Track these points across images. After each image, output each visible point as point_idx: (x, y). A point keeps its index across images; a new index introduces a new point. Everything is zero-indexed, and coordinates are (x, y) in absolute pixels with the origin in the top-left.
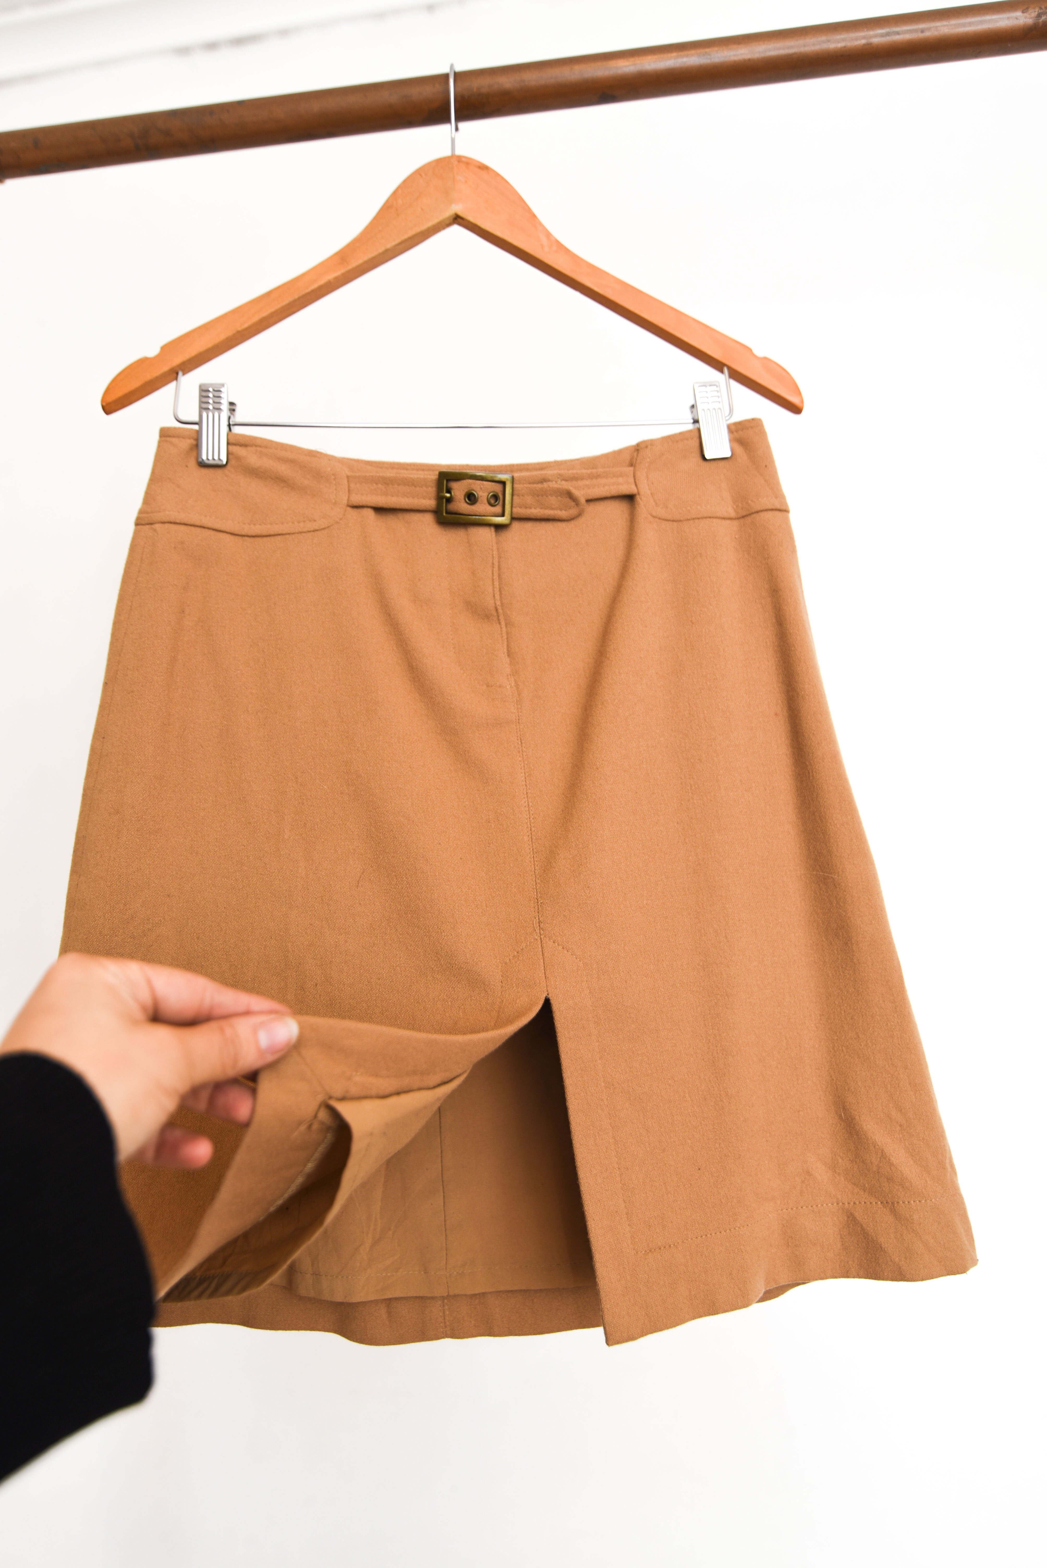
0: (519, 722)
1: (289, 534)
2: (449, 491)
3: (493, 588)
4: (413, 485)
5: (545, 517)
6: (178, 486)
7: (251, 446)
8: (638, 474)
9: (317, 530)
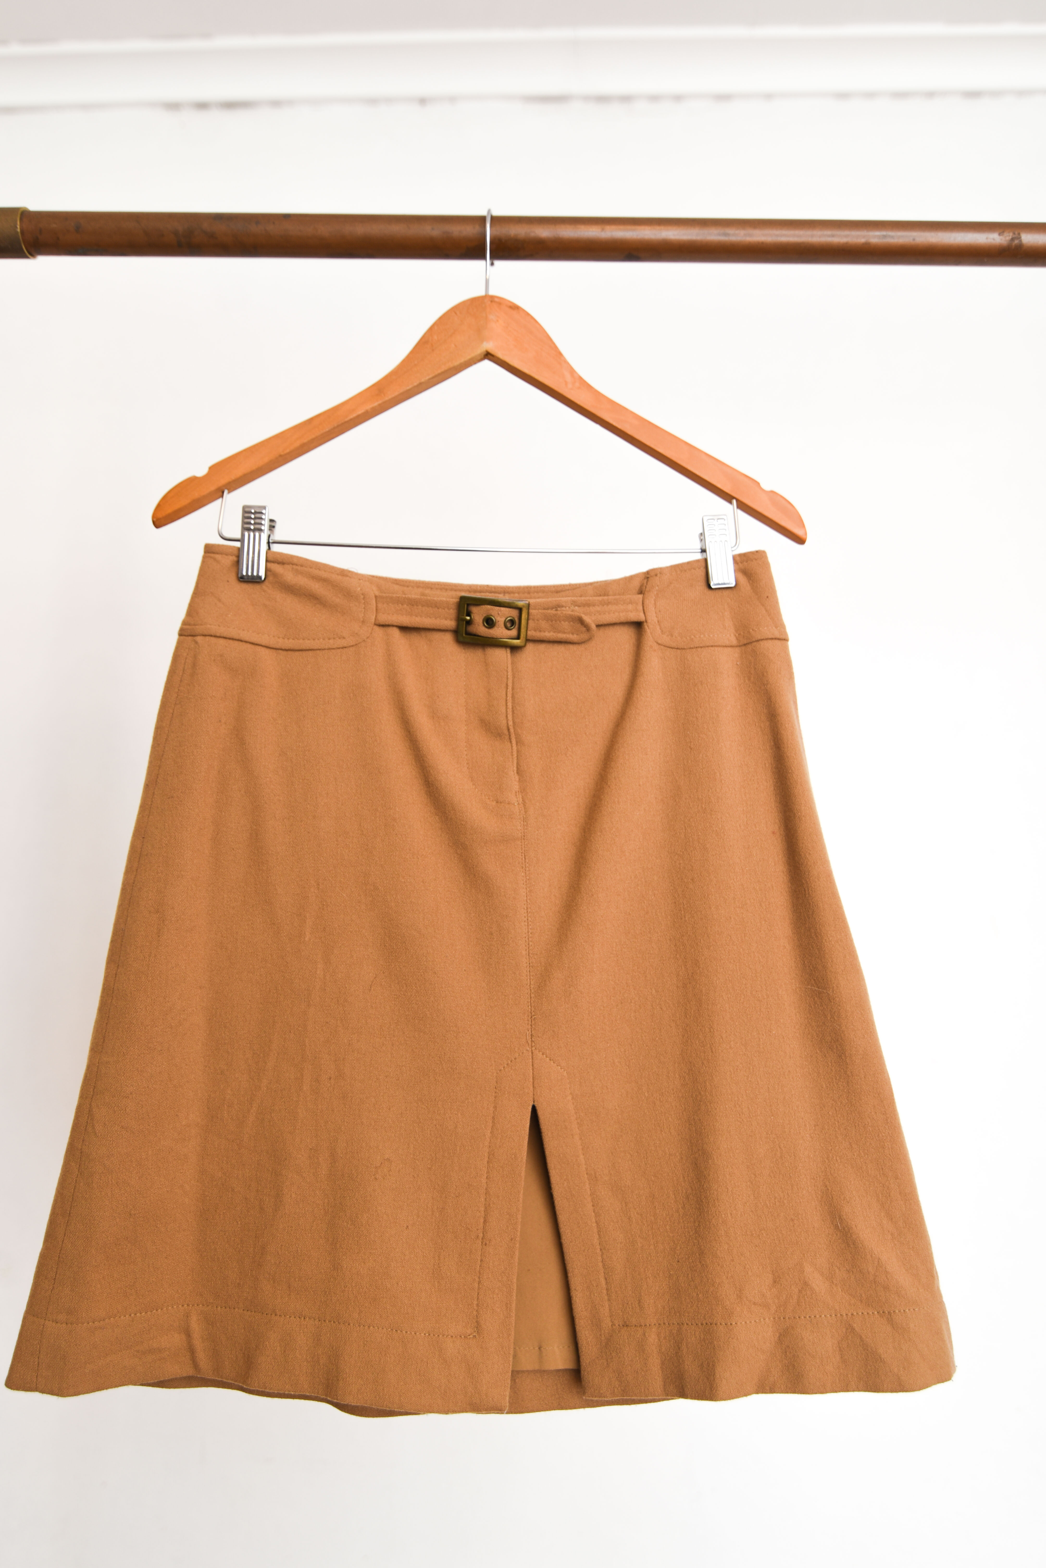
0: (524, 839)
1: (320, 650)
2: (469, 614)
3: (507, 708)
4: (436, 606)
5: (558, 640)
6: (220, 600)
7: (288, 564)
8: (647, 602)
9: (346, 647)
